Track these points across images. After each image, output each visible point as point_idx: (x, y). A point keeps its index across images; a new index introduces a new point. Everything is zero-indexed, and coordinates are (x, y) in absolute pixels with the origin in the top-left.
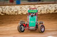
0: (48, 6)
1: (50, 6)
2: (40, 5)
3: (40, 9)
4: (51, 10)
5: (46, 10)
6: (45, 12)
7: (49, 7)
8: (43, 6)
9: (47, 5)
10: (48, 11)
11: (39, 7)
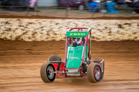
0: (51, 22)
1: (57, 24)
2: (33, 20)
3: (32, 30)
4: (57, 33)
5: (46, 33)
6: (44, 38)
7: (54, 26)
8: (40, 23)
9: (49, 20)
10: (52, 35)
11: (31, 25)
